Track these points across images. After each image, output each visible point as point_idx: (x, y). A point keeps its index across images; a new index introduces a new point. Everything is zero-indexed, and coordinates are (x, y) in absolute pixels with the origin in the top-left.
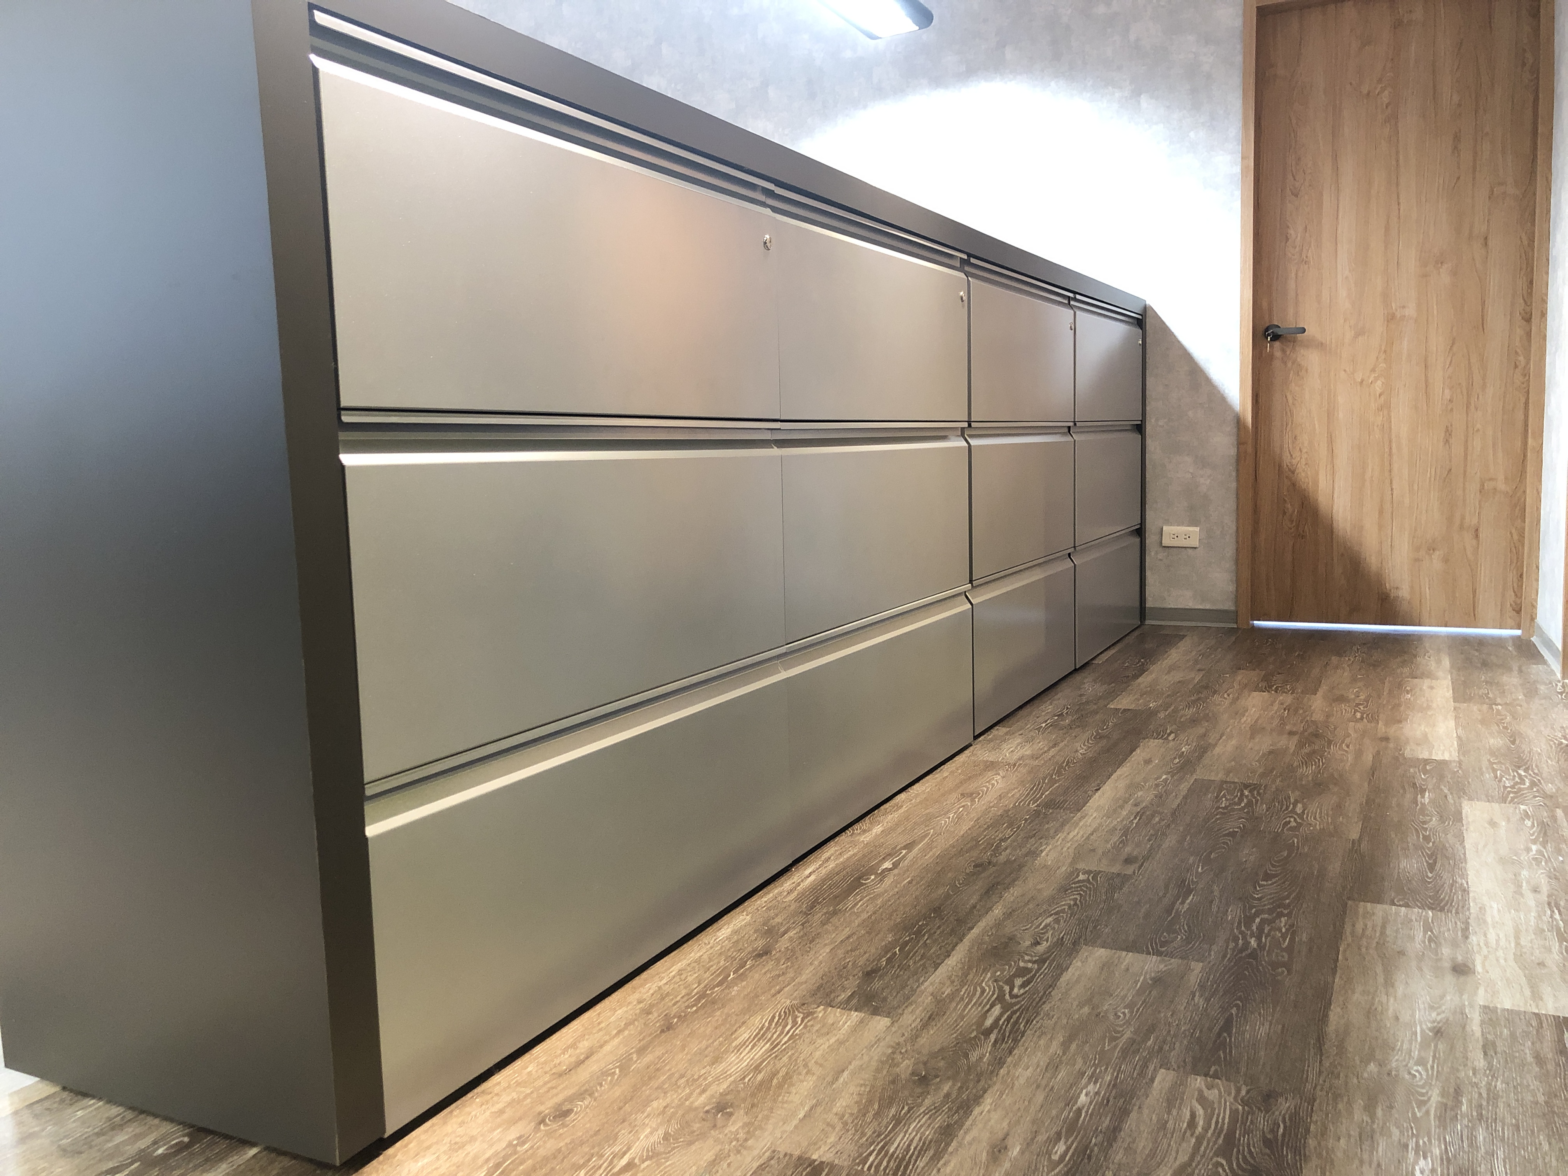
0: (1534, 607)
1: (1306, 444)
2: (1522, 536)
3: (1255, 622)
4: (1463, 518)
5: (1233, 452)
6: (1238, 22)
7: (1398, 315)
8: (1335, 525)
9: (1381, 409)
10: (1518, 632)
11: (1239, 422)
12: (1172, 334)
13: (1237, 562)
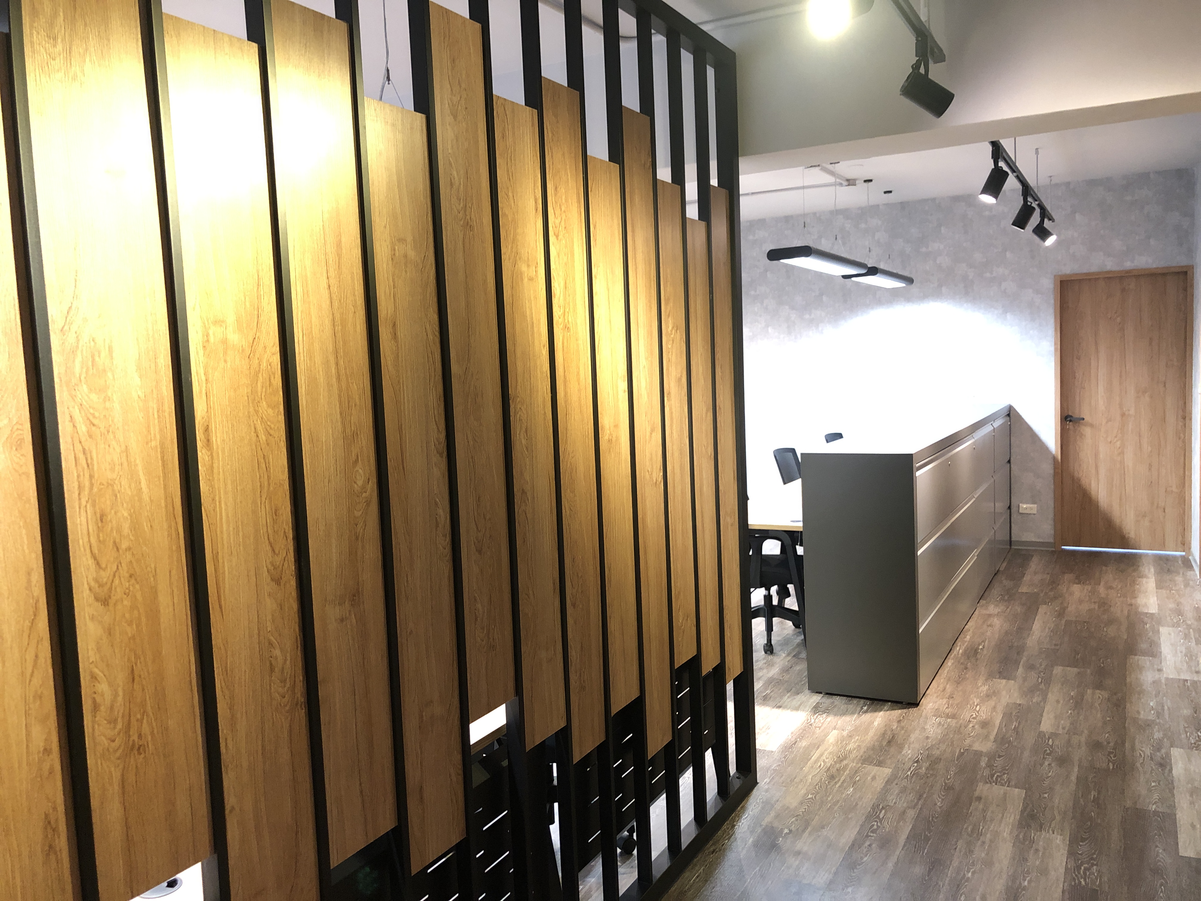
0: (1190, 543)
1: (1085, 468)
2: (1184, 512)
3: (1063, 547)
4: (1158, 504)
5: (1052, 472)
6: (1052, 286)
7: (1127, 413)
8: (1099, 505)
9: (1119, 454)
10: (1184, 553)
11: (1054, 458)
12: (1023, 419)
13: (1054, 520)
